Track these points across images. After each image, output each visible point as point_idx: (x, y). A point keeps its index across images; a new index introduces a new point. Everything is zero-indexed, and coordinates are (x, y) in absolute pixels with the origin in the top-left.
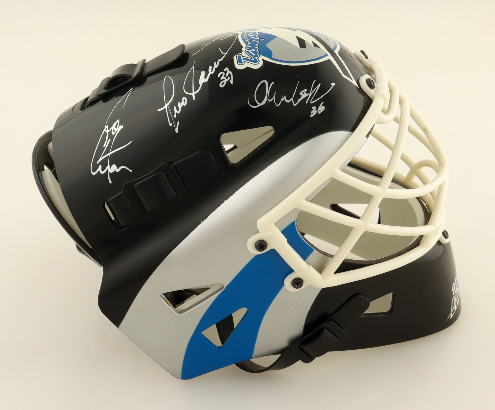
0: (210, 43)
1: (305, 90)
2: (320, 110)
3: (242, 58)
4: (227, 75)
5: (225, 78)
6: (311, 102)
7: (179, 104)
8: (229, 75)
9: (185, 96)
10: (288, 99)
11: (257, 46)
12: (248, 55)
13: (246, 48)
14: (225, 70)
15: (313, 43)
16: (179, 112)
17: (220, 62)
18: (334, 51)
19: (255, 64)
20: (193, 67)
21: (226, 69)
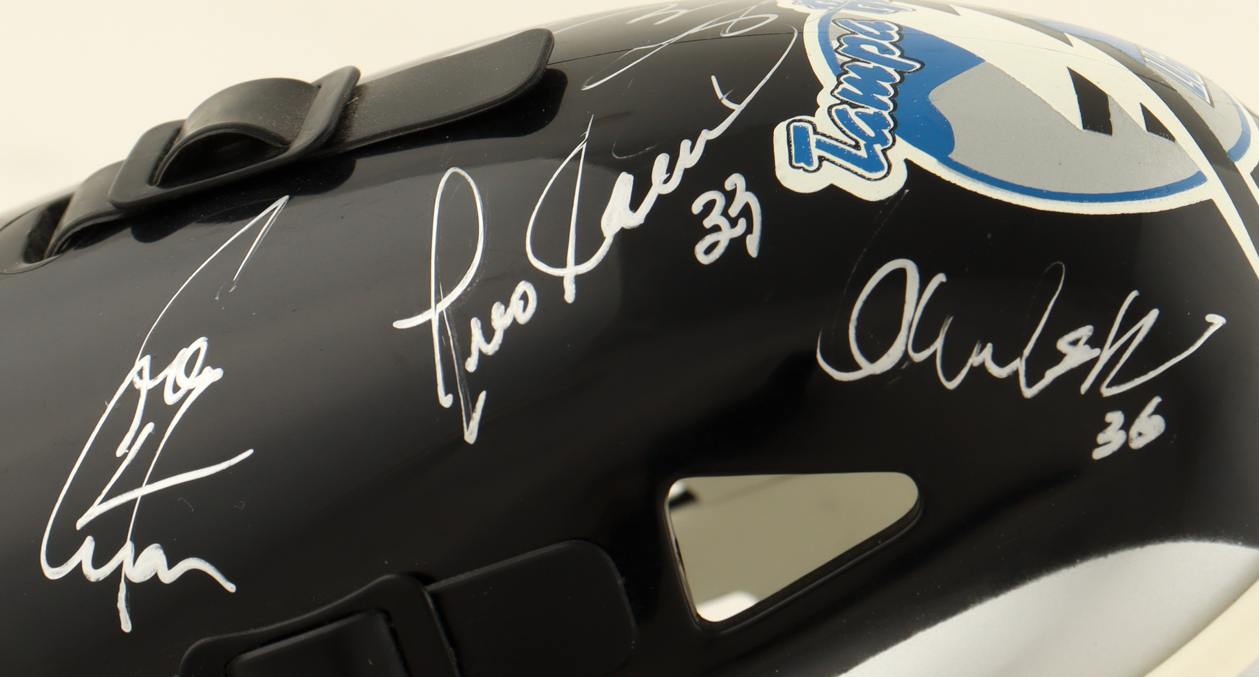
0: (670, 44)
1: (1085, 332)
2: (1140, 434)
3: (813, 139)
4: (734, 211)
5: (724, 223)
6: (1107, 392)
7: (497, 309)
8: (746, 211)
9: (528, 280)
10: (1000, 360)
11: (885, 93)
12: (844, 132)
13: (836, 93)
14: (728, 185)
15: (1146, 112)
16: (491, 349)
17: (709, 144)
18: (1236, 163)
19: (869, 179)
20: (582, 146)
21: (736, 181)
